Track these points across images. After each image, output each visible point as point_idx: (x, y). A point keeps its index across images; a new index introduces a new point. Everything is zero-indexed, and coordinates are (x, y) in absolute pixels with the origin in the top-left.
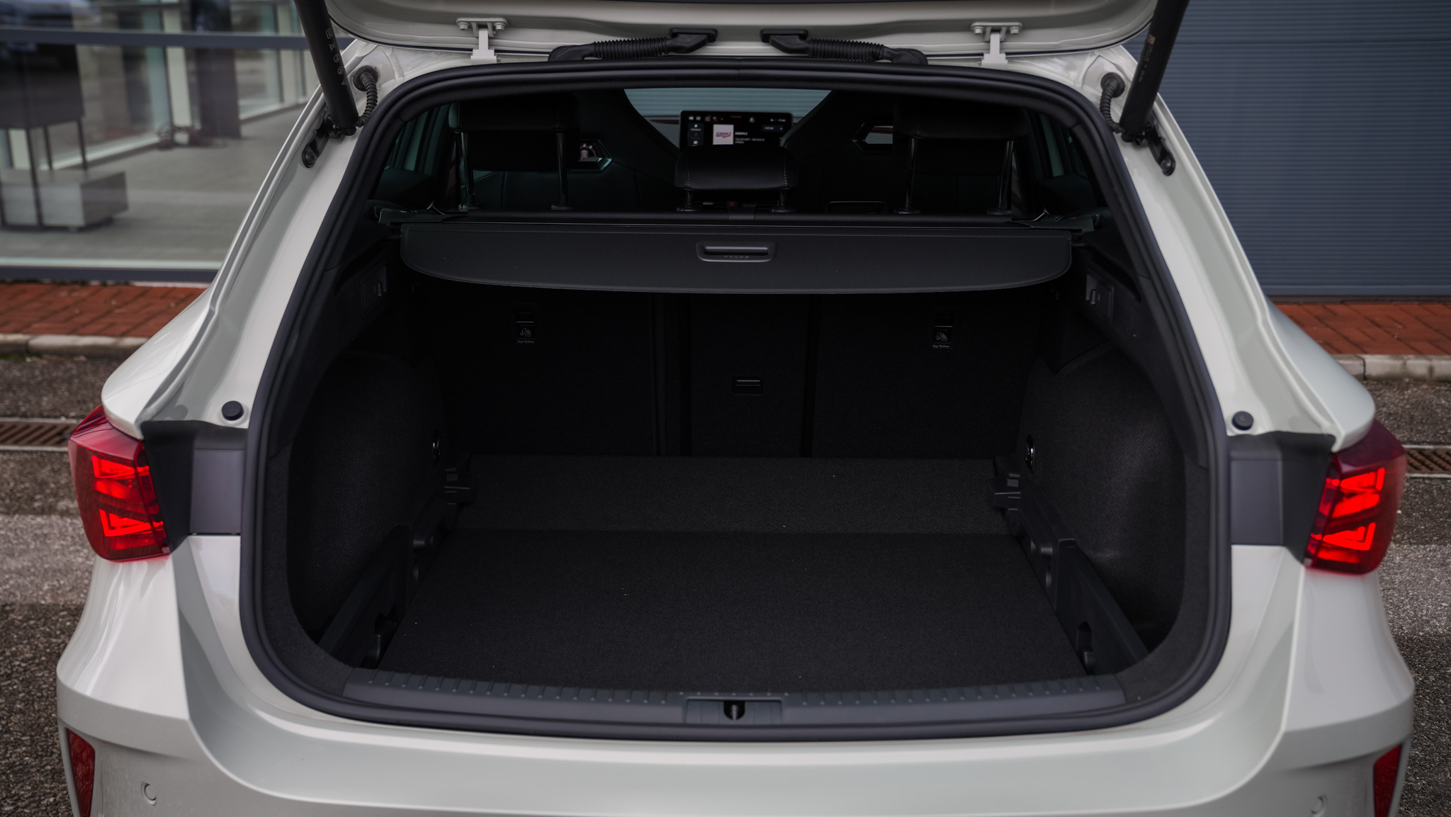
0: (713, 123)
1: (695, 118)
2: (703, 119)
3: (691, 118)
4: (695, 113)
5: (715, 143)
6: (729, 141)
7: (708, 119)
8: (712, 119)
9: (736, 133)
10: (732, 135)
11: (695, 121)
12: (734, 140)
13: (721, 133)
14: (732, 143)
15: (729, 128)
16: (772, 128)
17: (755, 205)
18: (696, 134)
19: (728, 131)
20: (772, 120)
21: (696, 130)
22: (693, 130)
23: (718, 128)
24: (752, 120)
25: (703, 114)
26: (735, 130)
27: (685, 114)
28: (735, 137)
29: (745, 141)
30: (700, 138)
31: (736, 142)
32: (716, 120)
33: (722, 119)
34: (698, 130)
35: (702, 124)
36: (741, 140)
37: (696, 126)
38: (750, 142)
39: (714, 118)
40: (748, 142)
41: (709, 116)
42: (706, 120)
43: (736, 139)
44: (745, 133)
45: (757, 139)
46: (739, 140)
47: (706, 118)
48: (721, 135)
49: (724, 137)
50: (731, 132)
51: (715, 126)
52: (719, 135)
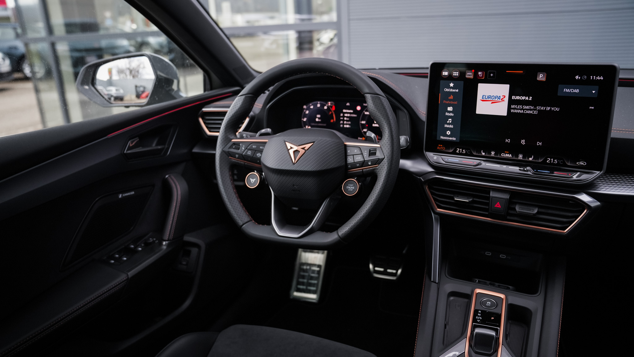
0: (477, 81)
1: (451, 73)
2: (462, 77)
3: (445, 73)
4: (451, 67)
5: (478, 111)
6: (501, 110)
7: (470, 75)
8: (476, 75)
9: (513, 97)
10: (506, 99)
11: (450, 78)
12: (509, 108)
13: (489, 97)
14: (505, 113)
15: (503, 90)
16: (577, 91)
17: (536, 211)
18: (451, 97)
19: (501, 94)
20: (577, 77)
21: (451, 90)
22: (447, 90)
23: (484, 89)
24: (541, 77)
25: (463, 68)
26: (511, 94)
27: (437, 67)
28: (511, 102)
29: (527, 110)
30: (456, 103)
31: (512, 111)
32: (482, 77)
33: (492, 75)
34: (454, 90)
35: (461, 83)
36: (520, 109)
37: (452, 85)
38: (535, 112)
39: (480, 73)
40: (533, 112)
41: (473, 71)
42: (467, 77)
43: (512, 107)
44: (529, 98)
45: (548, 108)
46: (518, 109)
47: (468, 74)
48: (489, 99)
49: (492, 103)
50: (505, 96)
51: (480, 86)
52: (485, 99)
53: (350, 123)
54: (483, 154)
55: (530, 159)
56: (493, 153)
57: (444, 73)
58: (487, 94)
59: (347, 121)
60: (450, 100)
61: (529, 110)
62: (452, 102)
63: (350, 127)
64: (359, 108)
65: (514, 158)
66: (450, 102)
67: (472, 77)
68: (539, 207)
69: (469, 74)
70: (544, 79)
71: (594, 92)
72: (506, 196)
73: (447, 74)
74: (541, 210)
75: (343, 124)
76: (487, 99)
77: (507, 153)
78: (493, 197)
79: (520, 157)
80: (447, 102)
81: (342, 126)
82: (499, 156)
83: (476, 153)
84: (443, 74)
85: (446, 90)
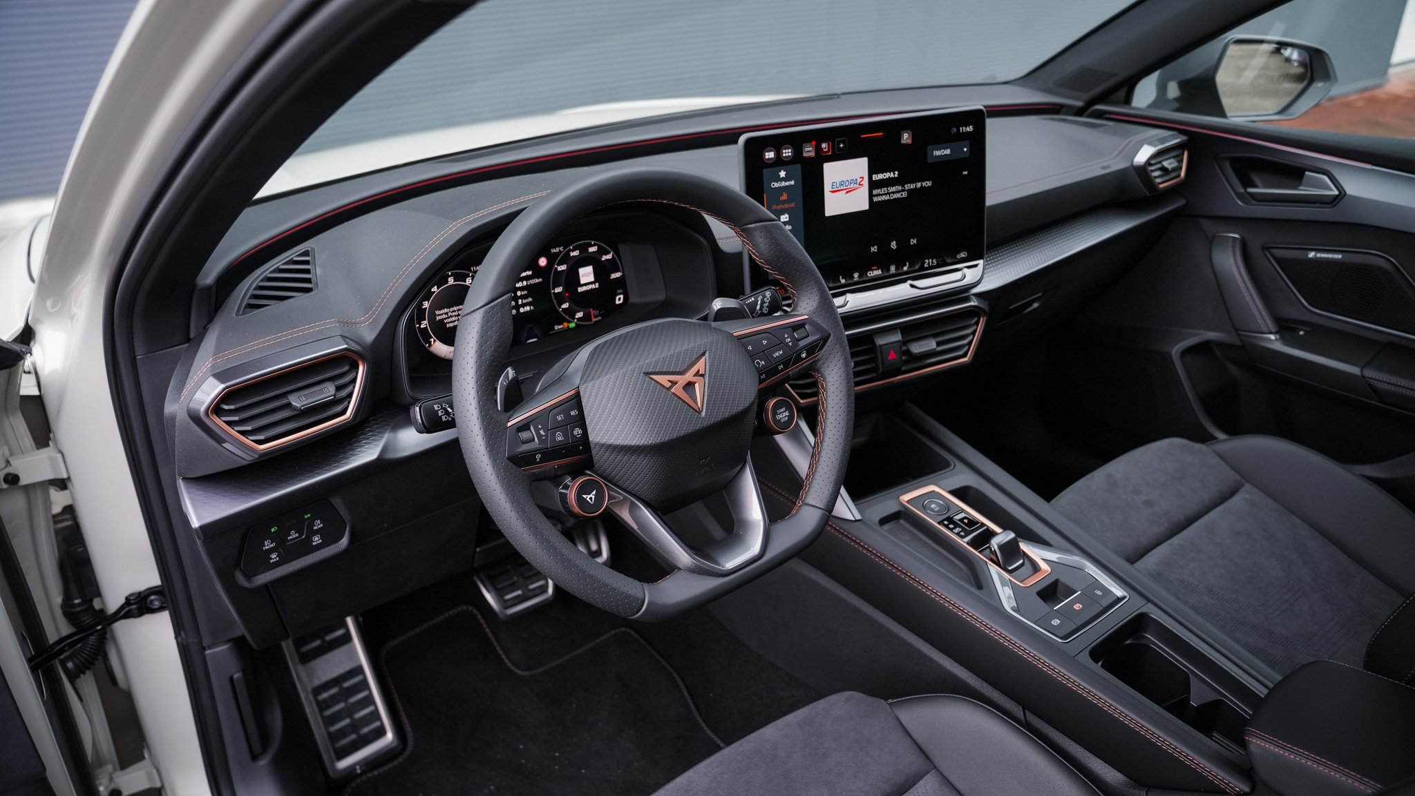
0: (820, 159)
1: (778, 154)
2: (798, 156)
3: (770, 155)
4: (776, 142)
5: (829, 211)
6: (858, 201)
7: (809, 151)
8: (818, 149)
10: (866, 182)
11: (779, 162)
12: (871, 196)
13: (842, 184)
14: (865, 206)
15: (858, 167)
16: (948, 152)
17: (934, 343)
18: (784, 197)
19: (858, 176)
21: (784, 184)
22: (776, 185)
23: (834, 172)
24: (906, 138)
25: (796, 140)
26: (872, 170)
28: (873, 185)
29: (893, 193)
30: (792, 205)
31: (875, 199)
32: (828, 151)
33: (842, 146)
34: (787, 184)
35: (798, 168)
36: (885, 194)
37: (782, 174)
38: (905, 194)
39: (824, 145)
40: (902, 195)
41: (814, 143)
42: (805, 155)
43: (875, 192)
44: (894, 174)
45: (919, 185)
46: (882, 195)
47: (806, 149)
48: (842, 188)
49: (847, 192)
50: (863, 178)
51: (827, 166)
52: (836, 189)
53: (530, 299)
54: (843, 281)
55: (905, 269)
56: (856, 275)
57: (767, 154)
58: (838, 181)
59: (522, 297)
60: (784, 202)
61: (897, 193)
62: (786, 206)
63: (532, 308)
64: (543, 262)
65: (886, 274)
66: (783, 206)
67: (812, 154)
68: (935, 336)
69: (808, 149)
70: (910, 141)
71: (965, 149)
72: (897, 337)
73: (773, 156)
74: (940, 339)
75: (517, 307)
76: (839, 188)
77: (876, 269)
78: (881, 346)
79: (893, 269)
80: (779, 207)
81: (514, 312)
82: (865, 278)
83: (833, 283)
84: (767, 157)
85: (773, 185)
